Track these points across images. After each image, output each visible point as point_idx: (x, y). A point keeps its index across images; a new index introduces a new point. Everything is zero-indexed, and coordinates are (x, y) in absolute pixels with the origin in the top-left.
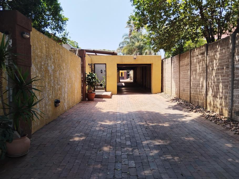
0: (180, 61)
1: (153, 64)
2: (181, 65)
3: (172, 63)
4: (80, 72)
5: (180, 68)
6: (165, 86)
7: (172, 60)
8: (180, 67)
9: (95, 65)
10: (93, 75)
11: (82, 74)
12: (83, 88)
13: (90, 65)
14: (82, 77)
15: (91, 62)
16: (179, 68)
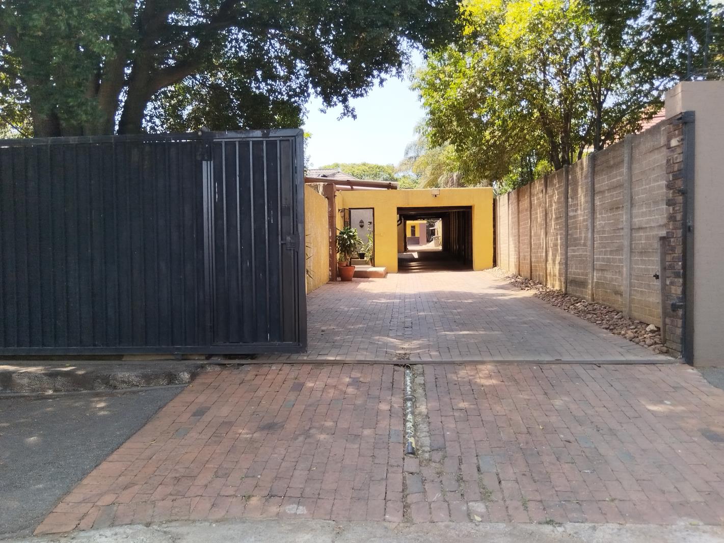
0: (520, 202)
1: (474, 205)
2: (520, 210)
3: (510, 205)
4: (327, 227)
5: (520, 215)
6: (500, 254)
7: (510, 198)
8: (520, 213)
9: (352, 211)
10: (351, 232)
11: (330, 231)
12: (332, 257)
13: (343, 210)
14: (330, 235)
15: (343, 205)
16: (518, 215)
